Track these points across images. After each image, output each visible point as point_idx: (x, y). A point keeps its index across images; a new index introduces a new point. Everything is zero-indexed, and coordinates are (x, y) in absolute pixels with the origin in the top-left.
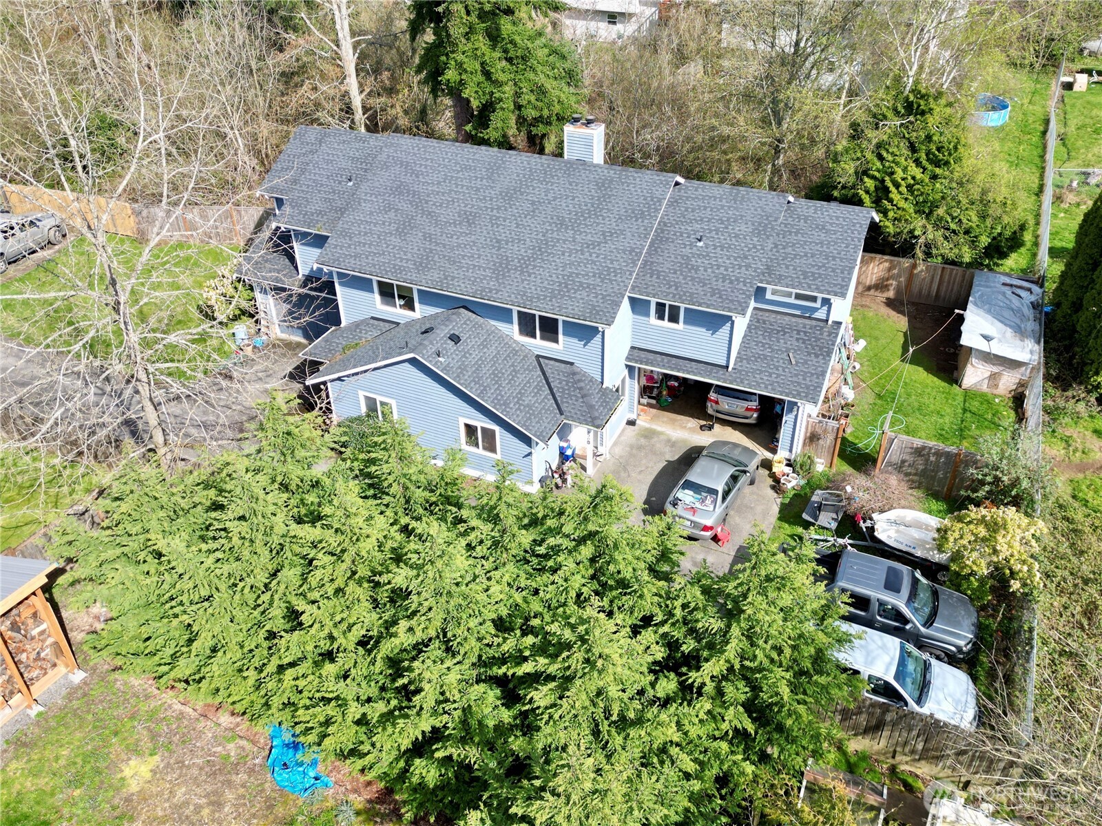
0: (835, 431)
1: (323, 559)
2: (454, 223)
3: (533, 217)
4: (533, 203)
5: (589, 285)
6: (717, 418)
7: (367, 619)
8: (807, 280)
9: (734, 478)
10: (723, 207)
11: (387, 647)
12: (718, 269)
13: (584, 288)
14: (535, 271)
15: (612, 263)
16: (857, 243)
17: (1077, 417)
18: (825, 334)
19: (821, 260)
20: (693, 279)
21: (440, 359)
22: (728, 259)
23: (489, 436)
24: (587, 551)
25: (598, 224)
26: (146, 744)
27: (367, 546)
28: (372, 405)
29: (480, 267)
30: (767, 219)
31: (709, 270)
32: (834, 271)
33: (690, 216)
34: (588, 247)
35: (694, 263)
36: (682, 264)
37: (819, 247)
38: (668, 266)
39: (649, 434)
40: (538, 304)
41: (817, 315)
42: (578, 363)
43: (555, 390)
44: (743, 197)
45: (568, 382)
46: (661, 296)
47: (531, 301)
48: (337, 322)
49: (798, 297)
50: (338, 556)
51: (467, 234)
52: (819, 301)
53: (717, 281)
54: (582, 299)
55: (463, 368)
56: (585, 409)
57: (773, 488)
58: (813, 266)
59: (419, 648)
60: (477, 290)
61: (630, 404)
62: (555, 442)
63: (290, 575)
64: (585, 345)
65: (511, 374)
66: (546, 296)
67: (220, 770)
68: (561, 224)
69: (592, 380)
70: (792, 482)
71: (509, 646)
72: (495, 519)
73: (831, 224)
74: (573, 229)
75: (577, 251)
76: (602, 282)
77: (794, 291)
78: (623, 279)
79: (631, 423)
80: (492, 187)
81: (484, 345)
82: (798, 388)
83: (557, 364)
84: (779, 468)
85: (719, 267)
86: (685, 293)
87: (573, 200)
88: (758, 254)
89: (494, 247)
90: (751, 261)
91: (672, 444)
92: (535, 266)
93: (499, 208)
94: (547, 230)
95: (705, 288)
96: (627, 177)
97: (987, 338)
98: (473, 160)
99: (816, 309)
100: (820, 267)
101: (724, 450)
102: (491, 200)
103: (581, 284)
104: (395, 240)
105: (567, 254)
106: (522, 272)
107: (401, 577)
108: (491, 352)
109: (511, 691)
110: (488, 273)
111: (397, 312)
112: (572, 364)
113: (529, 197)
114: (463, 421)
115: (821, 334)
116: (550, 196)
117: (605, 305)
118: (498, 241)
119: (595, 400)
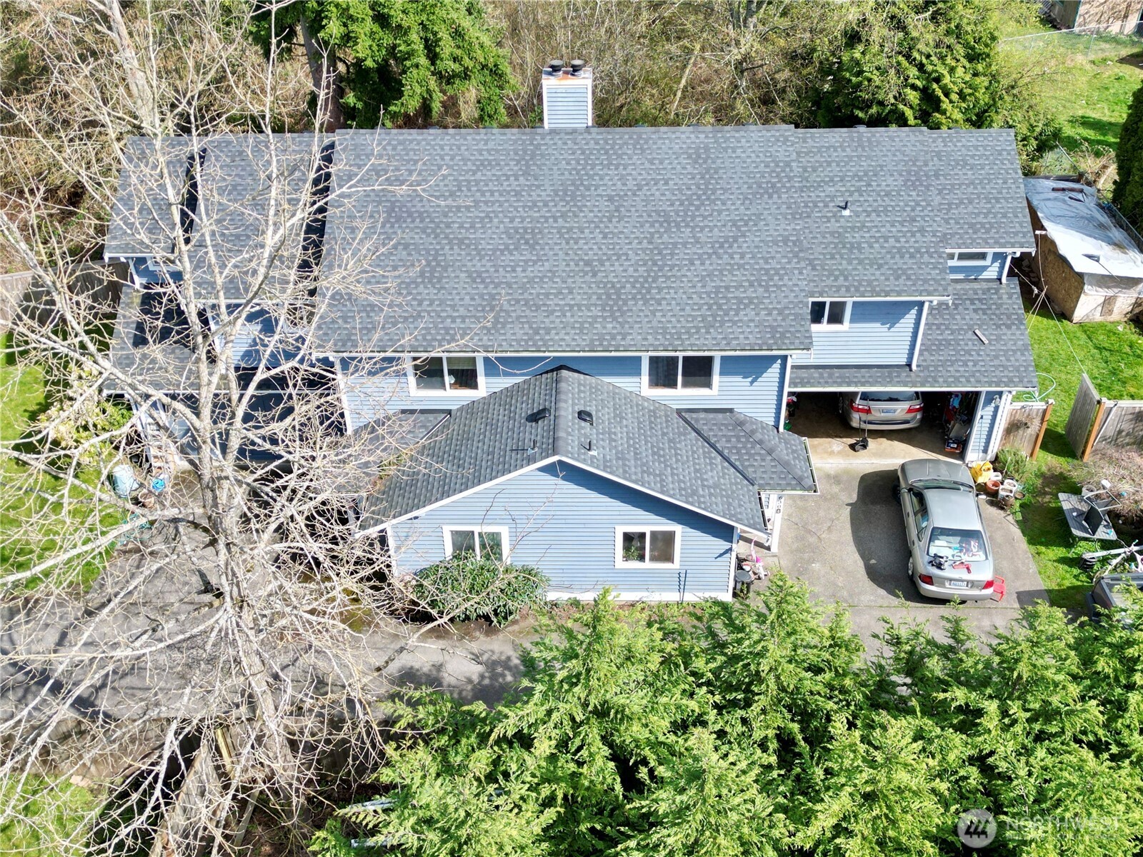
0: (1040, 414)
2: (507, 248)
3: (620, 219)
4: (611, 199)
5: (751, 300)
6: (870, 431)
8: (979, 235)
10: (850, 158)
12: (886, 241)
13: (746, 306)
14: (663, 295)
15: (767, 263)
16: (1014, 175)
18: (1005, 296)
19: (982, 205)
20: (861, 262)
21: (592, 453)
22: (893, 226)
23: (664, 541)
25: (720, 212)
28: (462, 541)
29: (579, 306)
30: (914, 165)
31: (876, 245)
32: (1004, 216)
33: (813, 177)
34: (722, 247)
35: (850, 239)
36: (836, 244)
37: (971, 189)
38: (819, 250)
40: (693, 341)
41: (986, 275)
42: (738, 408)
43: (726, 452)
44: (869, 140)
45: (738, 438)
46: (831, 293)
47: (679, 338)
49: (962, 257)
51: (535, 262)
52: (989, 258)
53: (893, 258)
54: (752, 321)
55: (622, 457)
56: (780, 468)
57: (992, 503)
58: (978, 215)
60: (592, 340)
64: (752, 383)
65: (670, 448)
66: (698, 329)
69: (764, 426)
70: (1014, 491)
73: (973, 157)
74: (687, 226)
75: (710, 255)
76: (767, 291)
77: (957, 251)
78: (795, 281)
80: (538, 187)
81: (619, 415)
82: (1006, 373)
83: (711, 416)
85: (886, 239)
86: (860, 282)
87: (666, 183)
88: (926, 212)
89: (586, 273)
90: (922, 223)
91: (839, 480)
92: (660, 289)
93: (564, 216)
94: (652, 234)
95: (883, 270)
96: (727, 140)
97: (1094, 259)
98: (488, 151)
99: (985, 268)
100: (986, 215)
101: (929, 473)
102: (546, 205)
103: (740, 300)
104: (427, 292)
105: (697, 262)
106: (646, 302)
108: (631, 422)
110: (596, 311)
111: (450, 396)
112: (731, 410)
113: (599, 192)
114: (620, 531)
115: (1000, 298)
116: (631, 184)
117: (788, 322)
118: (588, 263)
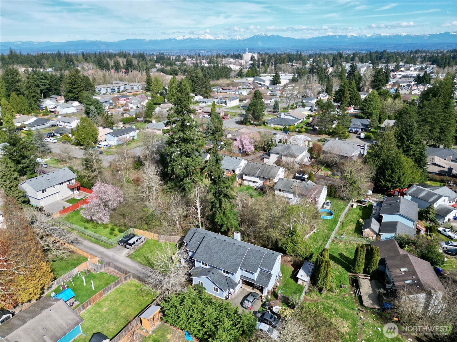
1: (195, 309)
2: (214, 253)
3: (226, 253)
6: (255, 287)
7: (200, 317)
9: (255, 299)
10: (255, 254)
11: (202, 321)
15: (237, 263)
17: (314, 292)
20: (249, 266)
21: (211, 277)
22: (255, 263)
23: (217, 289)
24: (226, 310)
25: (236, 256)
26: (170, 333)
27: (201, 307)
28: (199, 282)
30: (261, 257)
31: (252, 265)
33: (250, 255)
34: (234, 260)
35: (250, 263)
36: (248, 263)
38: (246, 263)
39: (244, 289)
41: (269, 272)
43: (228, 282)
44: (258, 252)
45: (230, 281)
46: (245, 269)
47: (225, 268)
48: (195, 266)
50: (197, 309)
51: (216, 255)
53: (253, 267)
54: (232, 269)
55: (214, 279)
56: (232, 286)
59: (206, 321)
60: (216, 266)
61: (241, 284)
62: (228, 291)
63: (191, 311)
64: (233, 275)
65: (221, 279)
66: (227, 268)
67: (179, 337)
68: (230, 255)
69: (233, 281)
70: (264, 300)
71: (216, 321)
72: (215, 305)
73: (272, 258)
74: (232, 256)
75: (232, 260)
77: (265, 269)
78: (239, 266)
79: (241, 287)
80: (221, 247)
81: (217, 274)
82: (265, 285)
83: (228, 278)
84: (263, 297)
86: (248, 268)
87: (233, 251)
90: (258, 264)
91: (247, 292)
92: (226, 262)
94: (228, 256)
95: (251, 268)
96: (244, 243)
97: (302, 276)
101: (254, 294)
102: (220, 250)
103: (232, 266)
104: (205, 255)
106: (224, 263)
107: (204, 312)
108: (218, 276)
109: (216, 327)
110: (218, 262)
111: (205, 266)
112: (231, 278)
113: (226, 250)
114: (213, 287)
116: (229, 250)
117: (236, 268)
118: (221, 257)
119: (234, 285)
